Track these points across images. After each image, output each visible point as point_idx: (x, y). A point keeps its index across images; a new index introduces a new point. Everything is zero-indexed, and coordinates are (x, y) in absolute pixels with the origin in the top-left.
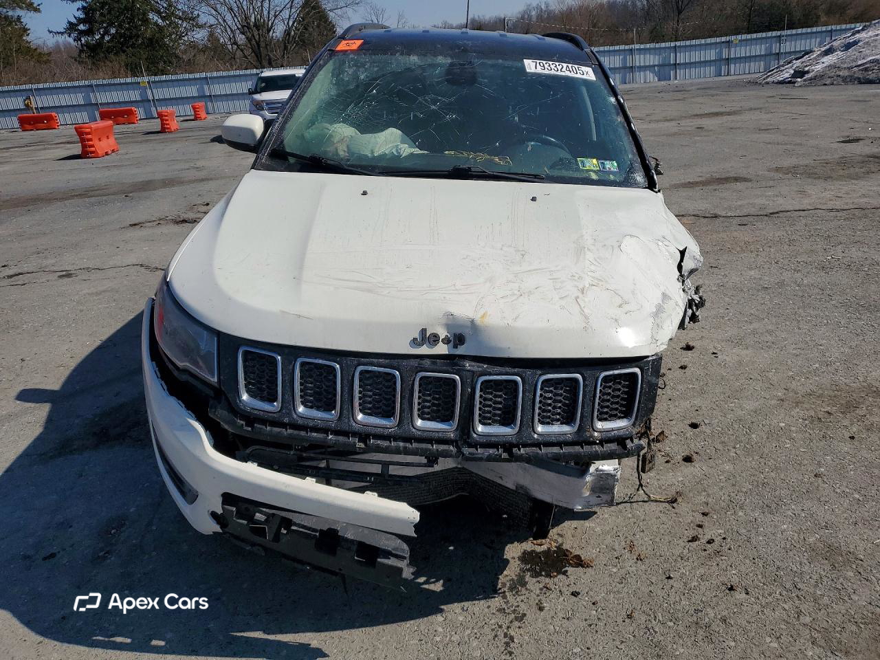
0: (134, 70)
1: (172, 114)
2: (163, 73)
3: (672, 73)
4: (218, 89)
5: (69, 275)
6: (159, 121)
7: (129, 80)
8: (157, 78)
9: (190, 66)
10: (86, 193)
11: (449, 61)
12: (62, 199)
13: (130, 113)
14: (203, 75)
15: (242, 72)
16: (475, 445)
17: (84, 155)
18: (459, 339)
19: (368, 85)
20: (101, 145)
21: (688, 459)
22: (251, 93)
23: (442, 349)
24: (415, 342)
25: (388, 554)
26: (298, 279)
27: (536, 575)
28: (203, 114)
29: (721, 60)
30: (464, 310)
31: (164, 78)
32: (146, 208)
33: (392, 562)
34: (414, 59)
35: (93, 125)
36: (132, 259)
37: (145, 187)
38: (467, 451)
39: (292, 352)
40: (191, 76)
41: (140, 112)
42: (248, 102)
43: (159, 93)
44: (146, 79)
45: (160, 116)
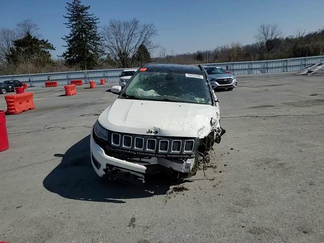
0: (83, 68)
1: (94, 82)
2: (92, 69)
3: (266, 71)
4: (109, 74)
5: (64, 128)
6: (89, 84)
7: (81, 71)
8: (90, 71)
9: (101, 67)
10: (68, 106)
11: (167, 74)
12: (60, 108)
13: (80, 82)
14: (105, 70)
15: (118, 69)
16: (159, 154)
17: (66, 95)
18: (156, 132)
19: (147, 80)
20: (71, 92)
21: (220, 172)
22: (120, 76)
23: (153, 134)
24: (147, 133)
25: (140, 177)
26: (125, 120)
27: (175, 191)
28: (104, 82)
29: (284, 66)
30: (158, 126)
31: (92, 70)
32: (86, 111)
33: (141, 179)
34: (158, 73)
35: (70, 86)
36: (82, 124)
37: (86, 105)
38: (157, 155)
39: (122, 134)
40: (101, 70)
41: (84, 81)
42: (119, 79)
43: (90, 75)
44: (87, 71)
45: (90, 83)
